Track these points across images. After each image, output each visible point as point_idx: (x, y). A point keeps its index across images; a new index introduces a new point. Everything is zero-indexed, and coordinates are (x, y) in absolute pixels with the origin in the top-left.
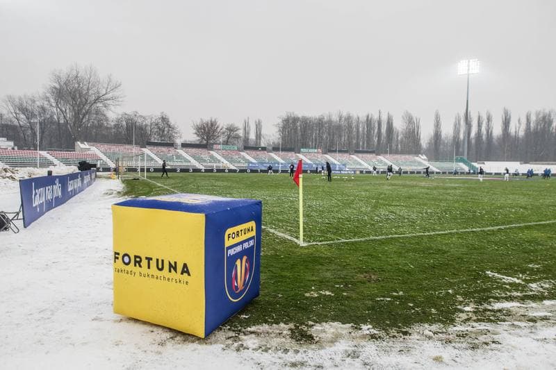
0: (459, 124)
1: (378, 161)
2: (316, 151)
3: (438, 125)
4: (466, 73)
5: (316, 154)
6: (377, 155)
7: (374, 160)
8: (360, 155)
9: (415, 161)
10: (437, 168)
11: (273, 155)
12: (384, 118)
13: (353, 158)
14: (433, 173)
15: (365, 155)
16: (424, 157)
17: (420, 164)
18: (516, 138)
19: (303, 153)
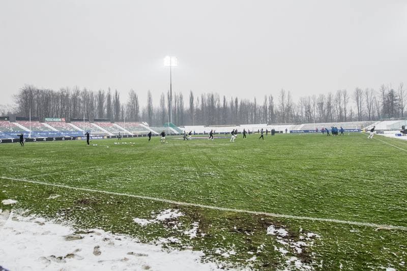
0: (164, 100)
1: (113, 127)
2: (60, 120)
3: (150, 100)
4: (169, 65)
5: (60, 123)
6: (111, 123)
7: (111, 127)
8: (99, 123)
9: (140, 127)
10: (156, 131)
11: (17, 124)
12: (113, 94)
13: (93, 126)
14: (154, 135)
15: (102, 123)
16: (146, 124)
17: (145, 129)
18: (198, 110)
19: (48, 122)
